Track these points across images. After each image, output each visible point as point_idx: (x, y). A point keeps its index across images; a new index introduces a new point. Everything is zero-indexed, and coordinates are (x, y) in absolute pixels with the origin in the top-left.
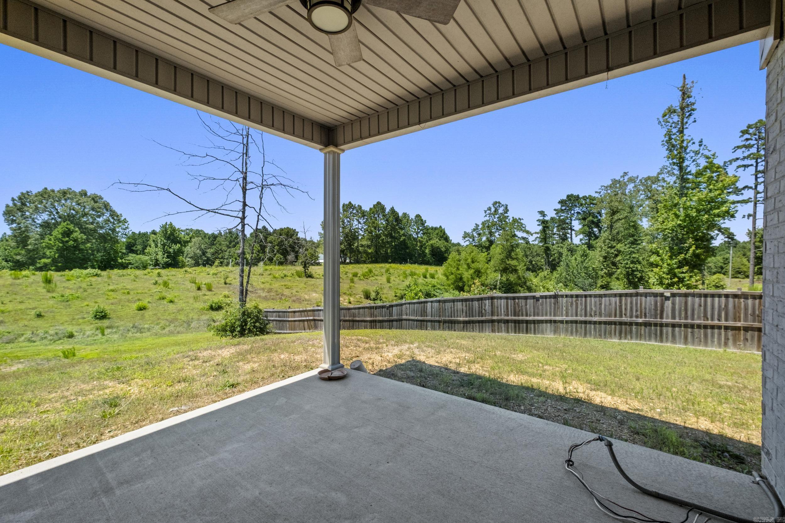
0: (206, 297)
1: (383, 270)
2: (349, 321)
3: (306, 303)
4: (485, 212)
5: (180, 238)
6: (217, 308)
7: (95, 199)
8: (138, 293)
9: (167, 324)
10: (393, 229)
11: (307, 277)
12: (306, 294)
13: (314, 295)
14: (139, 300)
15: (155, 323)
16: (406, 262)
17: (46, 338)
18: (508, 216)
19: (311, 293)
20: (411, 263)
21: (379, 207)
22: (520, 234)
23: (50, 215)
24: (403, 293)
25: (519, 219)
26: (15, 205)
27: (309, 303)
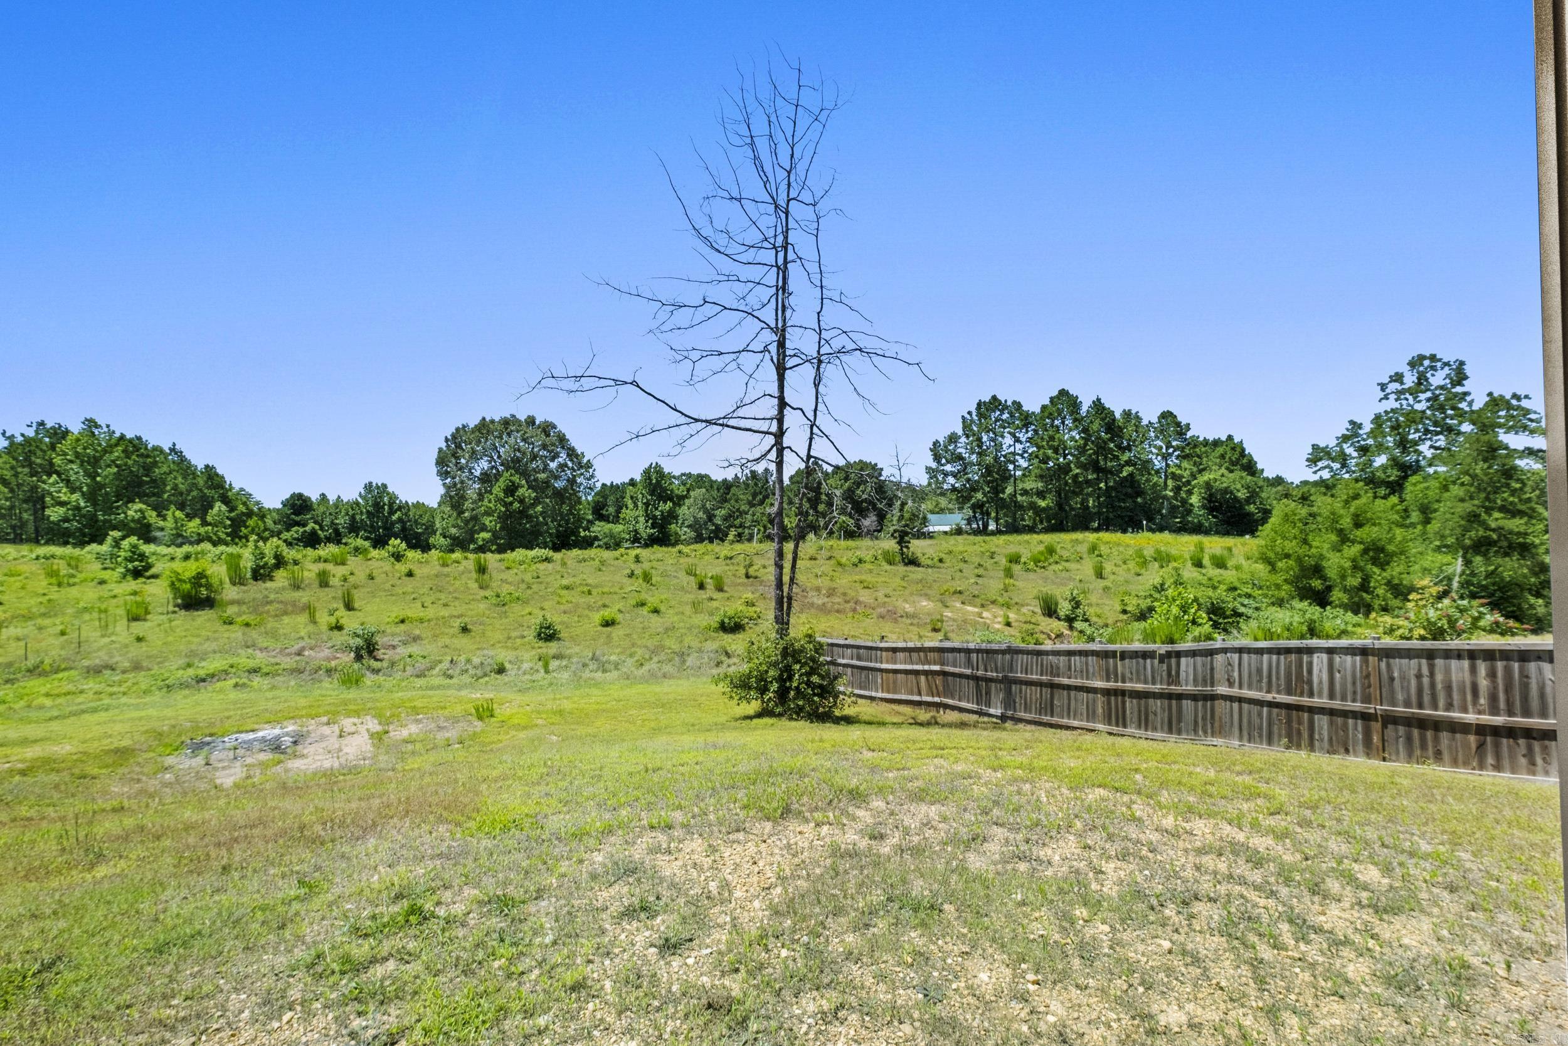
0: (715, 604)
1: (1083, 549)
2: (1040, 684)
3: (909, 621)
4: (1383, 387)
5: (672, 491)
6: (731, 627)
7: (547, 428)
8: (603, 593)
9: (647, 657)
10: (1102, 448)
11: (906, 564)
12: (906, 601)
13: (924, 604)
14: (605, 606)
15: (628, 652)
16: (1137, 527)
17: (467, 671)
18: (1466, 394)
19: (916, 598)
20: (1150, 530)
21: (1065, 401)
22: (1516, 441)
23: (490, 462)
24: (1145, 604)
25: (1516, 396)
26: (448, 446)
27: (915, 621)
